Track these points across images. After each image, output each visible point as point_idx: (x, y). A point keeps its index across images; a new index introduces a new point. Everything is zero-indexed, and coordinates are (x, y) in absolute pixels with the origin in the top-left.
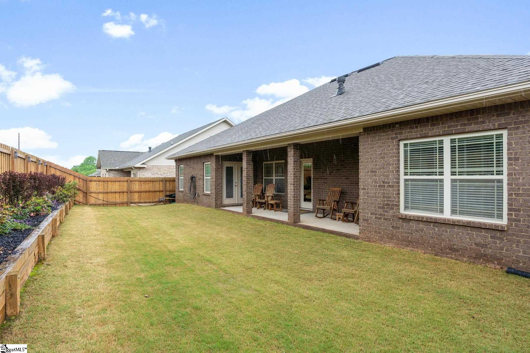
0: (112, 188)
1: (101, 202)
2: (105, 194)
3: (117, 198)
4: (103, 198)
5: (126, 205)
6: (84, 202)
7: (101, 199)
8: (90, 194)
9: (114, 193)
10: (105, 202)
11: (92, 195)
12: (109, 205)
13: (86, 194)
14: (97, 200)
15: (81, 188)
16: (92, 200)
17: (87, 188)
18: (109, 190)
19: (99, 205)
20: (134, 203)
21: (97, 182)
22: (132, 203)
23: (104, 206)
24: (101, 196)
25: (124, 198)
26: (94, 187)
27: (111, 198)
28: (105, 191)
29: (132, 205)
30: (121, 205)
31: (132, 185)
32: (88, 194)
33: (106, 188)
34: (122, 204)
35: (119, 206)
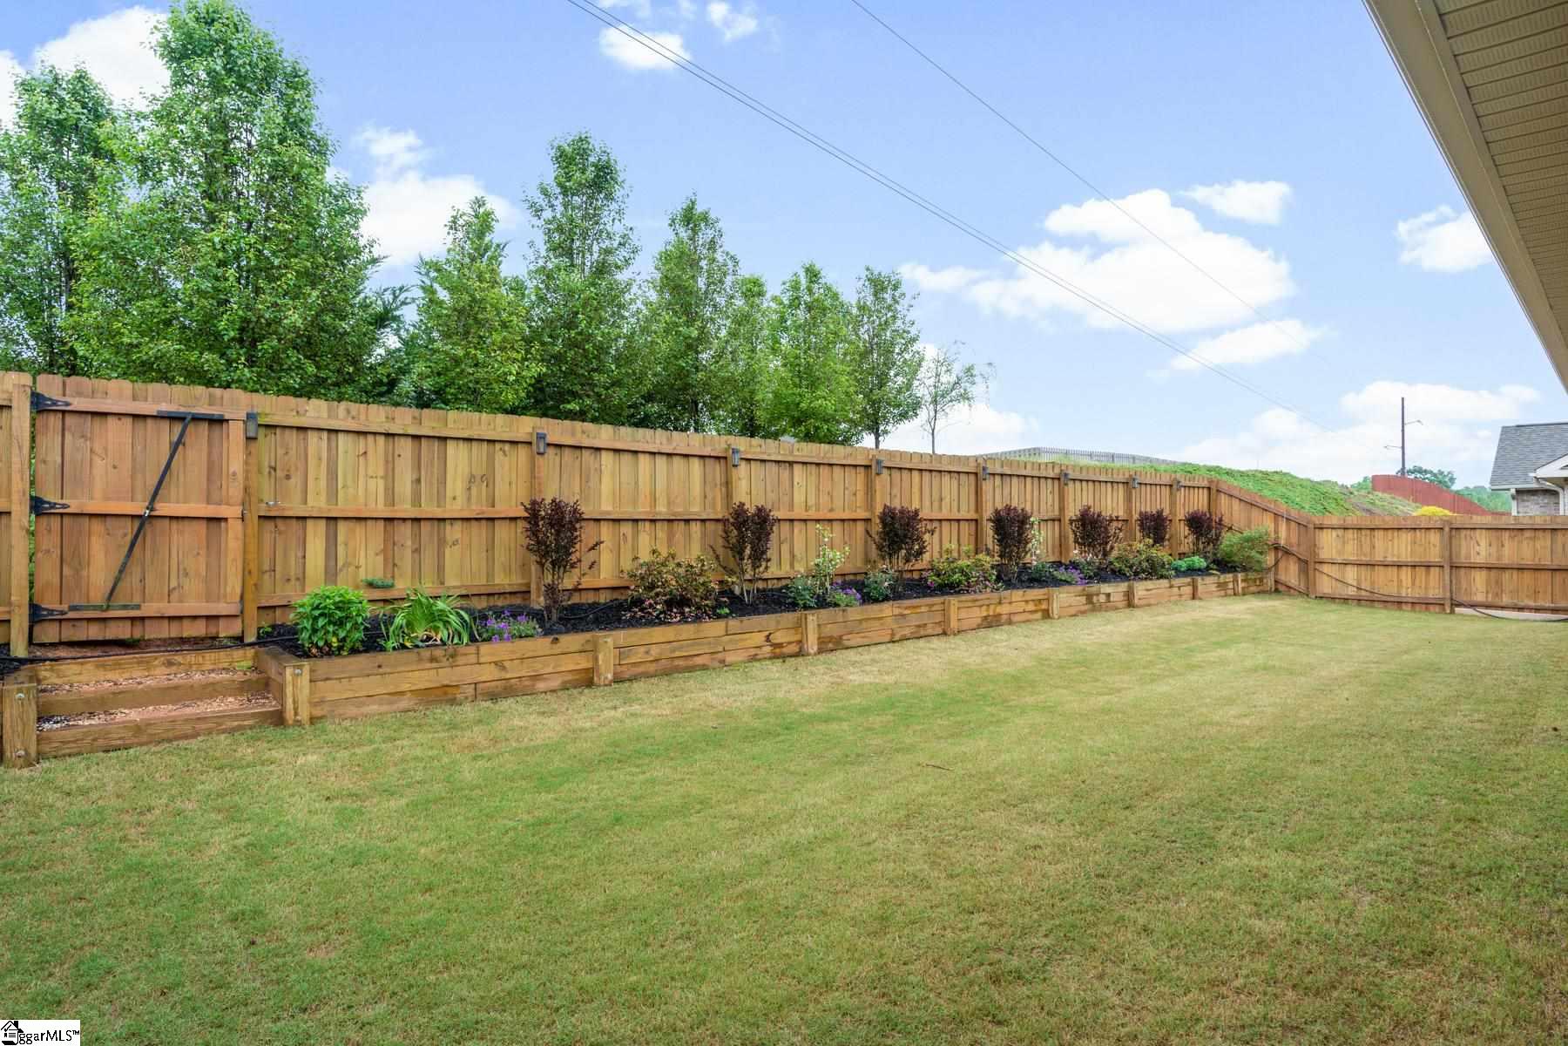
0: (1386, 550)
1: (1351, 591)
2: (1363, 568)
3: (1406, 583)
4: (1359, 581)
5: (1437, 608)
6: (1302, 588)
7: (1350, 582)
8: (1317, 566)
9: (1395, 569)
10: (1363, 593)
11: (1326, 568)
12: (1376, 604)
13: (1309, 565)
14: (1339, 585)
15: (1294, 549)
16: (1325, 586)
17: (1314, 546)
18: (1379, 557)
19: (1345, 600)
20: (1472, 606)
21: (1340, 532)
22: (1460, 605)
23: (1359, 605)
24: (1351, 574)
25: (1434, 586)
26: (1329, 545)
27: (1386, 582)
28: (1365, 559)
29: (1457, 610)
30: (1417, 607)
31: (1463, 543)
32: (1311, 566)
33: (1367, 549)
34: (1423, 604)
35: (1413, 610)
